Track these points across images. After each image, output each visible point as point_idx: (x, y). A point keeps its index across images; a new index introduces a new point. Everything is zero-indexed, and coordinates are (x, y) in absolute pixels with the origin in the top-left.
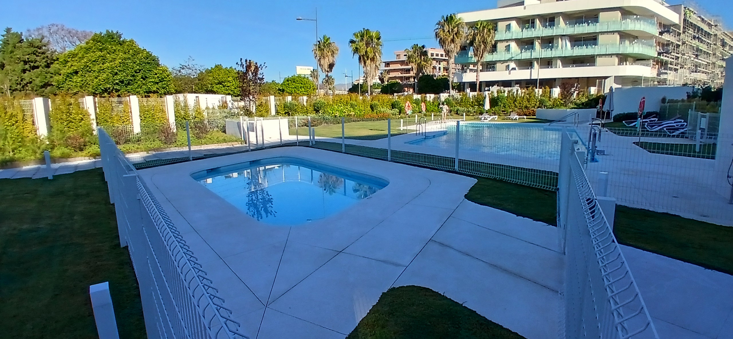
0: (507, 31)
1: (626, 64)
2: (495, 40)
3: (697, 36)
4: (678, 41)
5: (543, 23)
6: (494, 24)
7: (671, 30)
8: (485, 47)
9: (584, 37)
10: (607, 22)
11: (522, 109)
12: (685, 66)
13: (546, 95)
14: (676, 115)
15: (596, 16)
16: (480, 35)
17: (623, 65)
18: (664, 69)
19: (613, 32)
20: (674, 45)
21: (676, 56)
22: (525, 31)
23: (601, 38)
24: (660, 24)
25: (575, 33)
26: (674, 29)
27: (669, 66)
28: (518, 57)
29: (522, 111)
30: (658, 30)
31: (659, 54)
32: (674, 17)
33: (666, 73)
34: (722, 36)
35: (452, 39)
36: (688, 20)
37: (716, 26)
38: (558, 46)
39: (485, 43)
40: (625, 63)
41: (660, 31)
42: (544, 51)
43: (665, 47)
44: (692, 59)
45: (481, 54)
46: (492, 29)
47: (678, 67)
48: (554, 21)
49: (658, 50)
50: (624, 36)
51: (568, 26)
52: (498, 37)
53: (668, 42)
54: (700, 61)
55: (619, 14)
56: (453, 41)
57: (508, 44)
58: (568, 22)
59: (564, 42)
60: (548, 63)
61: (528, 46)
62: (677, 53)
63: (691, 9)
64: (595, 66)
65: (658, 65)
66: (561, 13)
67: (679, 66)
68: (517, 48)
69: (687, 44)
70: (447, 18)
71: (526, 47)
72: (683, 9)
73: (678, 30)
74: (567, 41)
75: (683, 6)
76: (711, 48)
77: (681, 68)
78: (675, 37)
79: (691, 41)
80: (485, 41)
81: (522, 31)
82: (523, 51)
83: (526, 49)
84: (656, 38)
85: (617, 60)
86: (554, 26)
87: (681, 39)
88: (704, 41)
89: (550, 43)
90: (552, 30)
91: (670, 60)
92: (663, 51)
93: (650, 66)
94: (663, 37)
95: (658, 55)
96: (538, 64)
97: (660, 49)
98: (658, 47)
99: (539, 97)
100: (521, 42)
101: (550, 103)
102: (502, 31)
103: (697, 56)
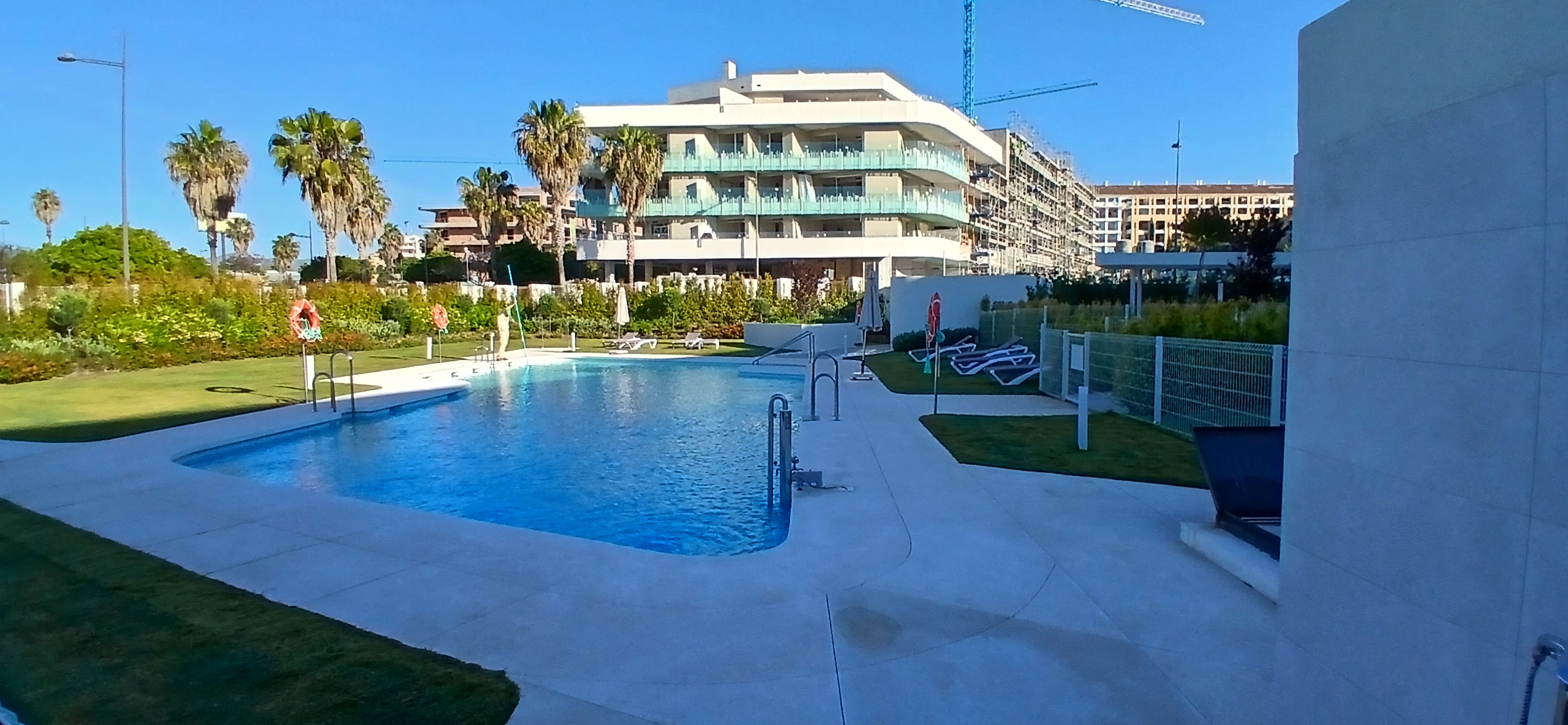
0: (689, 155)
1: (917, 235)
2: (663, 171)
3: (1034, 188)
4: (1003, 195)
5: (760, 144)
6: (660, 136)
7: (990, 175)
8: (643, 184)
9: (838, 179)
10: (878, 151)
11: (719, 323)
12: (1017, 242)
13: (766, 291)
14: (1011, 337)
15: (859, 139)
16: (629, 156)
17: (911, 235)
18: (982, 247)
19: (891, 171)
20: (996, 202)
21: (1000, 223)
22: (725, 158)
23: (869, 181)
24: (971, 162)
25: (822, 169)
26: (995, 172)
27: (991, 240)
28: (716, 212)
29: (719, 327)
30: (968, 174)
31: (973, 217)
32: (994, 151)
33: (986, 254)
34: (1074, 189)
35: (557, 158)
36: (1018, 158)
37: (1064, 171)
38: (790, 194)
39: (641, 175)
40: (914, 232)
41: (972, 175)
42: (766, 201)
43: (981, 206)
44: (1028, 229)
45: (634, 197)
46: (655, 147)
47: (1006, 244)
48: (781, 142)
49: (970, 211)
50: (911, 180)
51: (808, 154)
52: (669, 165)
53: (986, 197)
54: (1040, 234)
55: (897, 136)
56: (559, 161)
57: (691, 182)
58: (807, 147)
59: (803, 187)
60: (773, 226)
61: (735, 189)
62: (1001, 217)
63: (1022, 137)
64: (861, 236)
65: (972, 239)
66: (793, 125)
67: (1007, 241)
68: (713, 192)
69: (1018, 201)
70: (544, 108)
71: (730, 190)
72: (1008, 136)
73: (1001, 175)
74: (808, 184)
75: (1008, 132)
76: (1057, 210)
77: (1009, 244)
78: (997, 187)
79: (1024, 196)
80: (641, 170)
81: (720, 156)
82: (724, 199)
83: (729, 196)
84: (965, 189)
85: (901, 227)
86: (782, 152)
87: (1007, 192)
88: (1046, 197)
89: (777, 186)
90: (778, 160)
91: (992, 230)
92: (978, 213)
93: (959, 241)
94: (977, 186)
95: (970, 221)
96: (756, 228)
97: (973, 210)
98: (970, 206)
99: (754, 297)
100: (721, 181)
101: (776, 309)
102: (679, 153)
103: (1035, 223)
